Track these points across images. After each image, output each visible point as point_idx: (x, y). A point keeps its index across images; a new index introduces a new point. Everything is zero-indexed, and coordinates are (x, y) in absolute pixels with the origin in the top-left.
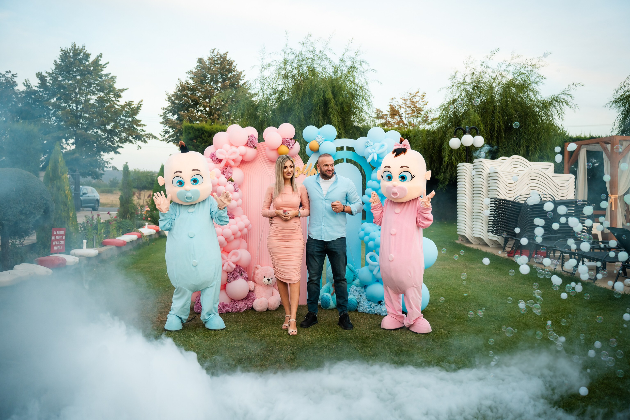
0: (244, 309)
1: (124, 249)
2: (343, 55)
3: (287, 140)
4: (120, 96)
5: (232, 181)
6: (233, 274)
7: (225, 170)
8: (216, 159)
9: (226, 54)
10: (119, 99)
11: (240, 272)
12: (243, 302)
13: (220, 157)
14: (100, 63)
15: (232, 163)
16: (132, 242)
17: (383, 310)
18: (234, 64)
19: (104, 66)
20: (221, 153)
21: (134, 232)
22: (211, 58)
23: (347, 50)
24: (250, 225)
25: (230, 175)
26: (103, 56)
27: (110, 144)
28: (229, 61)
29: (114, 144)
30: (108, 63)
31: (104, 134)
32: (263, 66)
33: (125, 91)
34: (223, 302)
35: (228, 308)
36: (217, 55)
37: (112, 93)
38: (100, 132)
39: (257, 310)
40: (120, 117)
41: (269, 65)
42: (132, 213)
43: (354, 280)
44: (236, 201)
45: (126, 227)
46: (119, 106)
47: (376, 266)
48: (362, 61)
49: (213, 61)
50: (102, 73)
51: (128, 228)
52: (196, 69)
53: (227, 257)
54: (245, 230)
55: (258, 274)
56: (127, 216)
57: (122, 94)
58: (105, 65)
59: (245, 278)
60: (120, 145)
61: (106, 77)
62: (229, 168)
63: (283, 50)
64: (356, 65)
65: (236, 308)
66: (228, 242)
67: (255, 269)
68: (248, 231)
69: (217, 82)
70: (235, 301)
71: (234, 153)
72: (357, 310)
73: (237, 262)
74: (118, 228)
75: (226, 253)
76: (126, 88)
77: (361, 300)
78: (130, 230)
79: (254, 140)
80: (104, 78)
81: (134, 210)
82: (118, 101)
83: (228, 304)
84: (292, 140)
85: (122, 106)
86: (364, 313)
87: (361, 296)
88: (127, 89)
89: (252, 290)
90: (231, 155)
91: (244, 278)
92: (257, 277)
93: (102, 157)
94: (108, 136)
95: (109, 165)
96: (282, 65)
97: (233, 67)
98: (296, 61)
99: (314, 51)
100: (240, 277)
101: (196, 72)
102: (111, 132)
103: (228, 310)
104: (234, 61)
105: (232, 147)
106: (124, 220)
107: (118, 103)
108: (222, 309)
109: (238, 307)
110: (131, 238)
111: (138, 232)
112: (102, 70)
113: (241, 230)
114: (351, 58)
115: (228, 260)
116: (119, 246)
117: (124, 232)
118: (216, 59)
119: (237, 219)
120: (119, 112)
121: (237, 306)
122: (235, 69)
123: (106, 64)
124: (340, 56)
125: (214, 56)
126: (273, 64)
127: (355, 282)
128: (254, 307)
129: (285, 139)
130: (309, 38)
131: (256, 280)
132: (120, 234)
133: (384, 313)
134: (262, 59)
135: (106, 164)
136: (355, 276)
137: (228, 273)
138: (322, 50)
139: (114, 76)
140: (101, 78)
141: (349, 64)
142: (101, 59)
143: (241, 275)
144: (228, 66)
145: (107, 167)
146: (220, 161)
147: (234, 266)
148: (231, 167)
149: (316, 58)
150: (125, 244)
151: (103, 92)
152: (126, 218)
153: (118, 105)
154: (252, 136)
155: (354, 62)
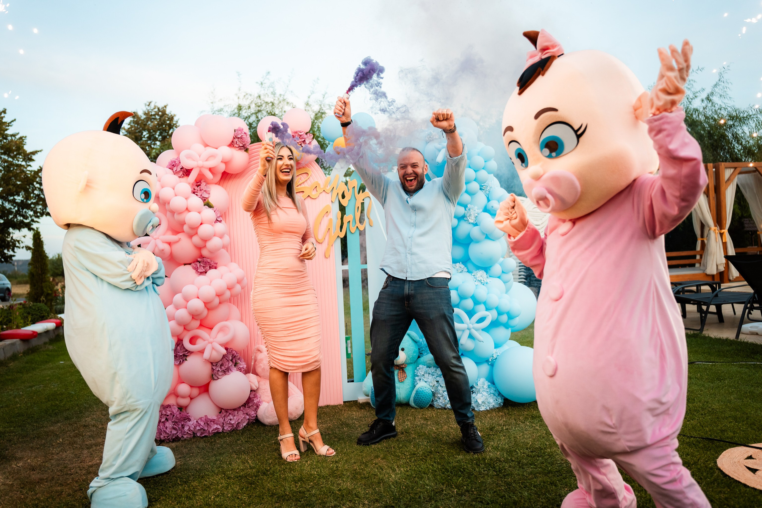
0: (244, 424)
1: (35, 342)
2: (309, 97)
3: (300, 134)
4: (31, 160)
5: (210, 206)
6: (222, 365)
7: (196, 188)
8: (179, 169)
9: (165, 107)
10: (31, 163)
11: (234, 361)
12: (241, 413)
13: (187, 163)
14: (4, 120)
15: (209, 175)
16: (47, 332)
17: (480, 402)
18: (175, 119)
19: (10, 124)
20: (189, 157)
21: (51, 318)
22: (147, 112)
23: (313, 93)
24: (245, 278)
25: (205, 195)
26: (7, 111)
27: (22, 218)
28: (170, 115)
29: (26, 219)
30: (15, 120)
31: (12, 207)
32: (213, 112)
33: (39, 153)
34: (206, 416)
35: (216, 426)
36: (155, 108)
37: (21, 157)
38: (7, 205)
39: (267, 423)
40: (33, 185)
41: (221, 110)
42: (48, 294)
43: (419, 357)
44: (221, 237)
45: (39, 314)
46: (31, 171)
47: (463, 331)
48: (331, 104)
49: (149, 117)
50: (6, 132)
51: (41, 314)
52: (129, 125)
53: (210, 335)
54: (238, 288)
55: (262, 360)
56: (41, 299)
57: (34, 157)
58: (11, 122)
59: (242, 370)
60: (35, 219)
61: (13, 138)
62: (203, 184)
63: (236, 94)
64: (324, 109)
65: (230, 423)
66: (208, 309)
67: (256, 353)
68: (242, 288)
69: (156, 139)
70: (227, 411)
71: (213, 156)
72: (432, 406)
73: (227, 343)
74: (25, 315)
75: (208, 330)
76: (39, 150)
77: (439, 388)
78: (45, 318)
79: (244, 136)
80: (9, 138)
81: (51, 290)
82: (30, 165)
83: (215, 418)
84: (308, 134)
85: (35, 171)
86: (445, 409)
87: (437, 382)
88: (41, 151)
89: (255, 388)
90: (206, 160)
91: (240, 370)
92: (260, 366)
93: (11, 235)
94: (19, 209)
95: (22, 245)
96: (236, 111)
97: (174, 123)
98: (253, 106)
99: (274, 94)
100: (234, 369)
101: (129, 128)
102: (23, 205)
103: (217, 428)
104: (175, 115)
105: (207, 148)
106: (35, 304)
107: (29, 168)
108: (206, 429)
109: (233, 422)
110: (46, 327)
111: (57, 318)
112: (7, 130)
113: (229, 288)
114: (318, 102)
115: (211, 340)
116: (26, 338)
117: (36, 320)
118: (153, 113)
119: (221, 269)
120: (31, 178)
121: (231, 419)
122: (178, 125)
123: (13, 121)
124: (306, 99)
125: (150, 110)
126: (226, 109)
127: (422, 359)
128: (260, 417)
129: (296, 132)
130: (268, 77)
131: (259, 370)
132: (29, 323)
133: (482, 407)
134: (212, 103)
135: (17, 243)
136: (421, 350)
137: (212, 363)
138: (282, 93)
139: (23, 137)
140: (6, 139)
141: (316, 108)
142: (5, 115)
143: (236, 364)
144: (168, 120)
145: (17, 247)
146: (187, 172)
147: (224, 351)
148: (208, 183)
149: (276, 102)
150: (35, 335)
151: (9, 156)
152: (40, 302)
153: (29, 171)
154: (241, 130)
155: (322, 106)
